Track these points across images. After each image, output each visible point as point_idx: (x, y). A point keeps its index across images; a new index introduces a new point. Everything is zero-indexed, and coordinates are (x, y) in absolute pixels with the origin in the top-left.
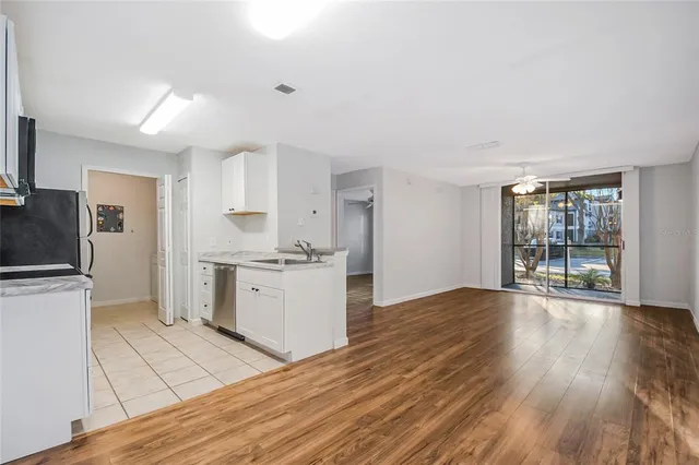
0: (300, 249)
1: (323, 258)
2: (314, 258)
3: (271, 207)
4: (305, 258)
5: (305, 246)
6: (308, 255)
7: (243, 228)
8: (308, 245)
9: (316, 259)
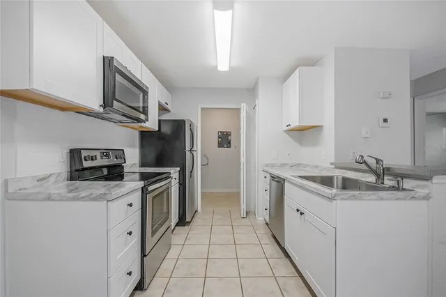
0: (363, 167)
1: (407, 184)
2: (388, 182)
3: (327, 118)
4: (371, 178)
5: (372, 162)
6: (378, 175)
7: (300, 142)
8: (378, 161)
9: (393, 183)
